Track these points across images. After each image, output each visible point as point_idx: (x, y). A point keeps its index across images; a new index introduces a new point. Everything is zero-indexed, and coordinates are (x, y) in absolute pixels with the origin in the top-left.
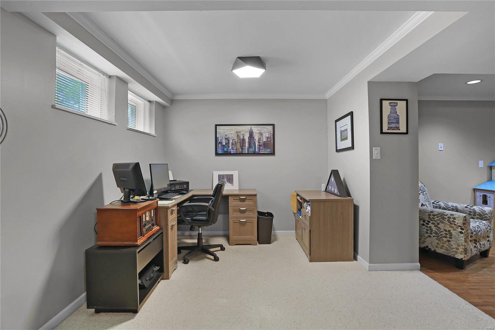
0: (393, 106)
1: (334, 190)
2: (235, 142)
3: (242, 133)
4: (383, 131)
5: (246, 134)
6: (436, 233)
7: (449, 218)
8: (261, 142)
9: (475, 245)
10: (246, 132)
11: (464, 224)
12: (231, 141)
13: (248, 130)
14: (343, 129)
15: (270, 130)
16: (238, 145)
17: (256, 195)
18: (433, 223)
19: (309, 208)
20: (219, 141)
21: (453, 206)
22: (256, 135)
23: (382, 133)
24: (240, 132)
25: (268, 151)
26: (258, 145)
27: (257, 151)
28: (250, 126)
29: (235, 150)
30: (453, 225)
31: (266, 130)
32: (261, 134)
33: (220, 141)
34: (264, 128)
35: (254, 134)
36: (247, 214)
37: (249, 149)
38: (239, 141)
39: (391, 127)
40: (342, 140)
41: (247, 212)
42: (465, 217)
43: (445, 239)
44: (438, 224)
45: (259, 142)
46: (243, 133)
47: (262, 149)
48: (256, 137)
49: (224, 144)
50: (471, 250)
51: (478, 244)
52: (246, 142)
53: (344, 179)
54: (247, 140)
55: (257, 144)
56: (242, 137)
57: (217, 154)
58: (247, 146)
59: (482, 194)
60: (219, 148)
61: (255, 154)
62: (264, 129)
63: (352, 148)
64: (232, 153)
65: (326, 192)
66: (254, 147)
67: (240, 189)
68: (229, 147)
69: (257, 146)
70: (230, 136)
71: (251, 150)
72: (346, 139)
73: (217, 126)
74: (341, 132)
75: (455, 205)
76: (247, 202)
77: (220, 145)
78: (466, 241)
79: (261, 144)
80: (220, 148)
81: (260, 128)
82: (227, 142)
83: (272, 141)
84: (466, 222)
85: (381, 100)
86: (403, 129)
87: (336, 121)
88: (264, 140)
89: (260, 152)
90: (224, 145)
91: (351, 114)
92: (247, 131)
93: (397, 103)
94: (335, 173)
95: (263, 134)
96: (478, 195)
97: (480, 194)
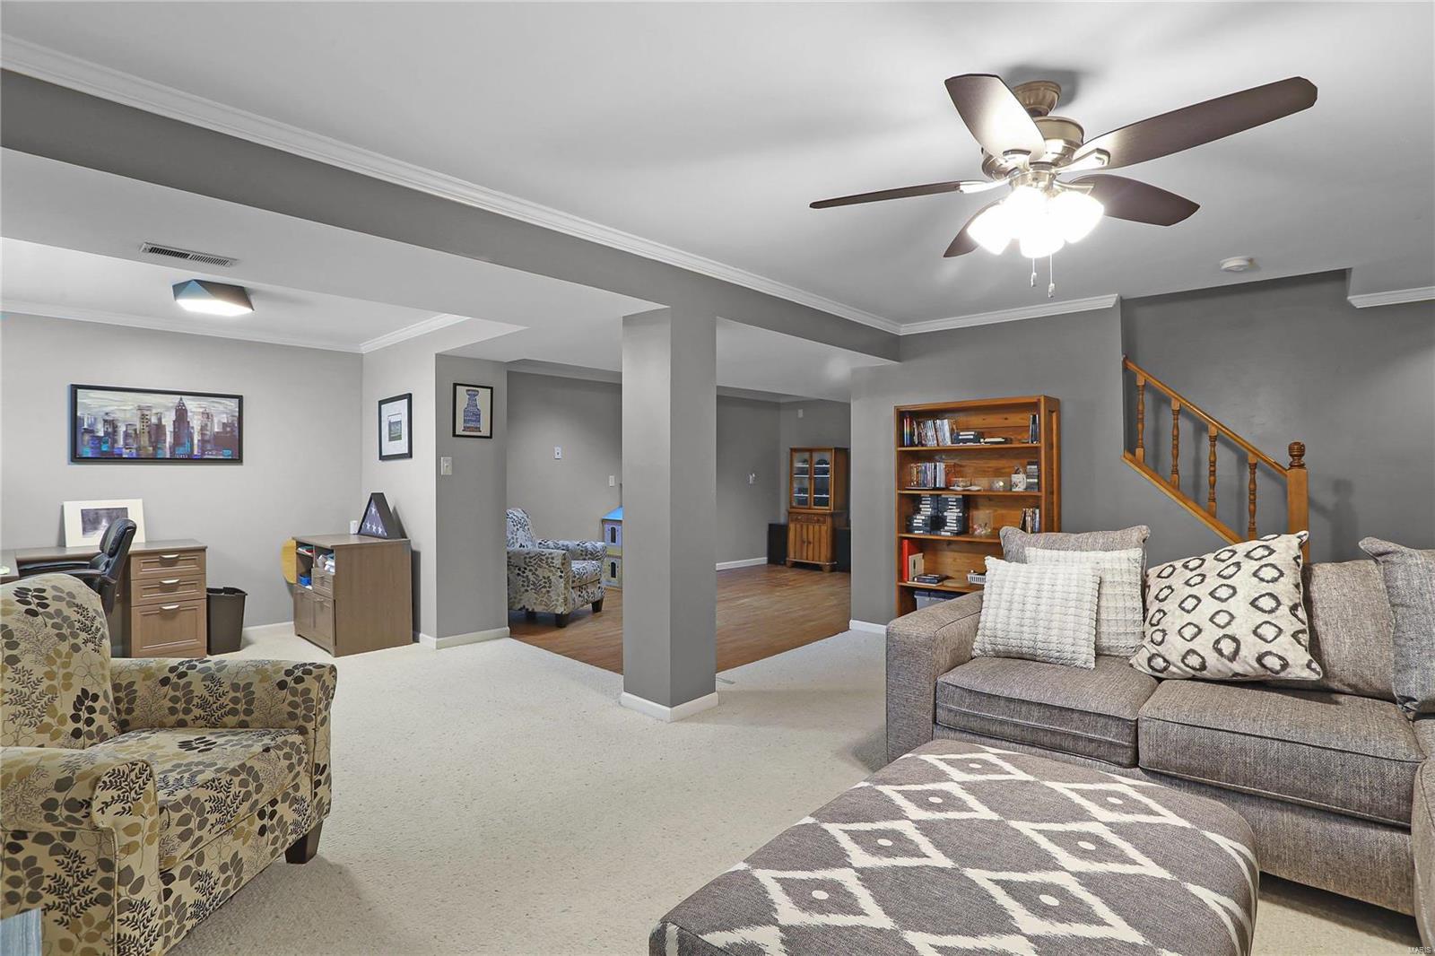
0: (473, 396)
1: (377, 530)
2: (135, 430)
3: (154, 411)
4: (457, 433)
5: (167, 413)
6: (534, 584)
7: (547, 558)
8: (208, 433)
9: (579, 593)
10: (168, 409)
11: (563, 564)
12: (122, 429)
13: (171, 405)
14: (394, 419)
15: (230, 408)
16: (145, 440)
17: (203, 550)
18: (530, 570)
19: (330, 563)
20: (86, 427)
21: (563, 546)
22: (196, 417)
23: (454, 435)
24: (149, 408)
25: (227, 453)
26: (199, 441)
27: (195, 453)
28: (179, 397)
29: (134, 451)
30: (552, 568)
31: (221, 408)
32: (208, 416)
33: (88, 425)
34: (213, 402)
35: (189, 414)
36: (180, 593)
37: (174, 451)
38: (147, 429)
39: (468, 428)
40: (391, 439)
41: (180, 587)
42: (564, 554)
43: (544, 590)
44: (536, 570)
45: (202, 434)
46: (159, 411)
47: (210, 450)
48: (195, 423)
49: (101, 434)
50: (574, 600)
51: (584, 592)
52: (168, 433)
53: (395, 509)
54: (169, 428)
55: (196, 438)
56: (154, 420)
57: (76, 457)
58: (170, 442)
59: (611, 526)
60: (83, 444)
61: (190, 460)
62: (216, 405)
63: (409, 455)
64: (124, 456)
65: (362, 535)
66: (188, 444)
67: (148, 542)
68: (115, 441)
69: (196, 442)
70: (118, 415)
71: (181, 452)
72: (399, 438)
73: (79, 390)
74: (390, 424)
75: (566, 543)
76: (180, 568)
77: (87, 437)
78: (566, 588)
79: (207, 438)
80: (88, 443)
81: (205, 402)
82: (110, 430)
83: (236, 433)
84: (565, 561)
85: (455, 385)
86: (485, 431)
87: (381, 403)
88: (216, 430)
89: (206, 457)
90: (99, 438)
91: (409, 397)
92: (172, 407)
93: (478, 391)
94: (378, 499)
95: (212, 416)
96: (606, 529)
97: (608, 527)
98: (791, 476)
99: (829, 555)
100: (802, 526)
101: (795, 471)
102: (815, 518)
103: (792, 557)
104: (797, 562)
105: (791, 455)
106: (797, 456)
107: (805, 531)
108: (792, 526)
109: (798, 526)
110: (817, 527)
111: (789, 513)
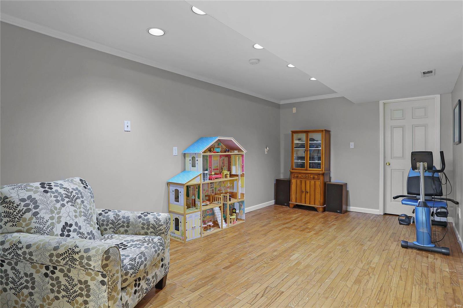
6: (66, 290)
18: (61, 271)
30: (89, 271)
44: (69, 271)
59: (174, 189)
96: (171, 191)
97: (172, 188)
98: (292, 149)
99: (322, 201)
100: (301, 182)
101: (294, 146)
102: (312, 176)
103: (293, 202)
104: (297, 205)
105: (292, 136)
106: (295, 136)
107: (303, 184)
108: (294, 181)
109: (298, 181)
110: (313, 182)
111: (291, 173)
